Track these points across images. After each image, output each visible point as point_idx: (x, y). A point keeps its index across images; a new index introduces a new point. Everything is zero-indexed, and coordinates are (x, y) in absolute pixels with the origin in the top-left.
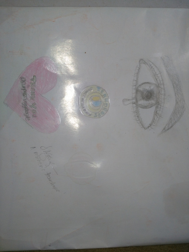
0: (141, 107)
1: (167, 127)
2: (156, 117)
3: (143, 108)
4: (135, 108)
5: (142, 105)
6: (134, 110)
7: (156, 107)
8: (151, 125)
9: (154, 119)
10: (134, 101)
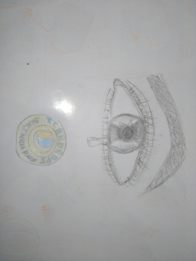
0: (115, 151)
1: (154, 183)
2: (138, 167)
3: (120, 153)
4: (107, 152)
5: (117, 148)
6: (106, 155)
7: (139, 152)
8: (129, 179)
9: (135, 169)
10: (106, 141)
